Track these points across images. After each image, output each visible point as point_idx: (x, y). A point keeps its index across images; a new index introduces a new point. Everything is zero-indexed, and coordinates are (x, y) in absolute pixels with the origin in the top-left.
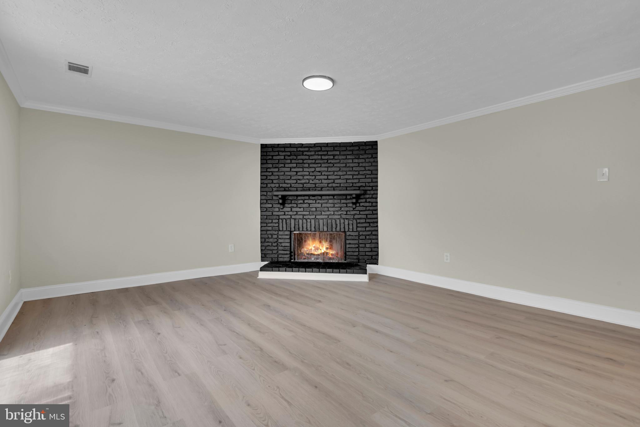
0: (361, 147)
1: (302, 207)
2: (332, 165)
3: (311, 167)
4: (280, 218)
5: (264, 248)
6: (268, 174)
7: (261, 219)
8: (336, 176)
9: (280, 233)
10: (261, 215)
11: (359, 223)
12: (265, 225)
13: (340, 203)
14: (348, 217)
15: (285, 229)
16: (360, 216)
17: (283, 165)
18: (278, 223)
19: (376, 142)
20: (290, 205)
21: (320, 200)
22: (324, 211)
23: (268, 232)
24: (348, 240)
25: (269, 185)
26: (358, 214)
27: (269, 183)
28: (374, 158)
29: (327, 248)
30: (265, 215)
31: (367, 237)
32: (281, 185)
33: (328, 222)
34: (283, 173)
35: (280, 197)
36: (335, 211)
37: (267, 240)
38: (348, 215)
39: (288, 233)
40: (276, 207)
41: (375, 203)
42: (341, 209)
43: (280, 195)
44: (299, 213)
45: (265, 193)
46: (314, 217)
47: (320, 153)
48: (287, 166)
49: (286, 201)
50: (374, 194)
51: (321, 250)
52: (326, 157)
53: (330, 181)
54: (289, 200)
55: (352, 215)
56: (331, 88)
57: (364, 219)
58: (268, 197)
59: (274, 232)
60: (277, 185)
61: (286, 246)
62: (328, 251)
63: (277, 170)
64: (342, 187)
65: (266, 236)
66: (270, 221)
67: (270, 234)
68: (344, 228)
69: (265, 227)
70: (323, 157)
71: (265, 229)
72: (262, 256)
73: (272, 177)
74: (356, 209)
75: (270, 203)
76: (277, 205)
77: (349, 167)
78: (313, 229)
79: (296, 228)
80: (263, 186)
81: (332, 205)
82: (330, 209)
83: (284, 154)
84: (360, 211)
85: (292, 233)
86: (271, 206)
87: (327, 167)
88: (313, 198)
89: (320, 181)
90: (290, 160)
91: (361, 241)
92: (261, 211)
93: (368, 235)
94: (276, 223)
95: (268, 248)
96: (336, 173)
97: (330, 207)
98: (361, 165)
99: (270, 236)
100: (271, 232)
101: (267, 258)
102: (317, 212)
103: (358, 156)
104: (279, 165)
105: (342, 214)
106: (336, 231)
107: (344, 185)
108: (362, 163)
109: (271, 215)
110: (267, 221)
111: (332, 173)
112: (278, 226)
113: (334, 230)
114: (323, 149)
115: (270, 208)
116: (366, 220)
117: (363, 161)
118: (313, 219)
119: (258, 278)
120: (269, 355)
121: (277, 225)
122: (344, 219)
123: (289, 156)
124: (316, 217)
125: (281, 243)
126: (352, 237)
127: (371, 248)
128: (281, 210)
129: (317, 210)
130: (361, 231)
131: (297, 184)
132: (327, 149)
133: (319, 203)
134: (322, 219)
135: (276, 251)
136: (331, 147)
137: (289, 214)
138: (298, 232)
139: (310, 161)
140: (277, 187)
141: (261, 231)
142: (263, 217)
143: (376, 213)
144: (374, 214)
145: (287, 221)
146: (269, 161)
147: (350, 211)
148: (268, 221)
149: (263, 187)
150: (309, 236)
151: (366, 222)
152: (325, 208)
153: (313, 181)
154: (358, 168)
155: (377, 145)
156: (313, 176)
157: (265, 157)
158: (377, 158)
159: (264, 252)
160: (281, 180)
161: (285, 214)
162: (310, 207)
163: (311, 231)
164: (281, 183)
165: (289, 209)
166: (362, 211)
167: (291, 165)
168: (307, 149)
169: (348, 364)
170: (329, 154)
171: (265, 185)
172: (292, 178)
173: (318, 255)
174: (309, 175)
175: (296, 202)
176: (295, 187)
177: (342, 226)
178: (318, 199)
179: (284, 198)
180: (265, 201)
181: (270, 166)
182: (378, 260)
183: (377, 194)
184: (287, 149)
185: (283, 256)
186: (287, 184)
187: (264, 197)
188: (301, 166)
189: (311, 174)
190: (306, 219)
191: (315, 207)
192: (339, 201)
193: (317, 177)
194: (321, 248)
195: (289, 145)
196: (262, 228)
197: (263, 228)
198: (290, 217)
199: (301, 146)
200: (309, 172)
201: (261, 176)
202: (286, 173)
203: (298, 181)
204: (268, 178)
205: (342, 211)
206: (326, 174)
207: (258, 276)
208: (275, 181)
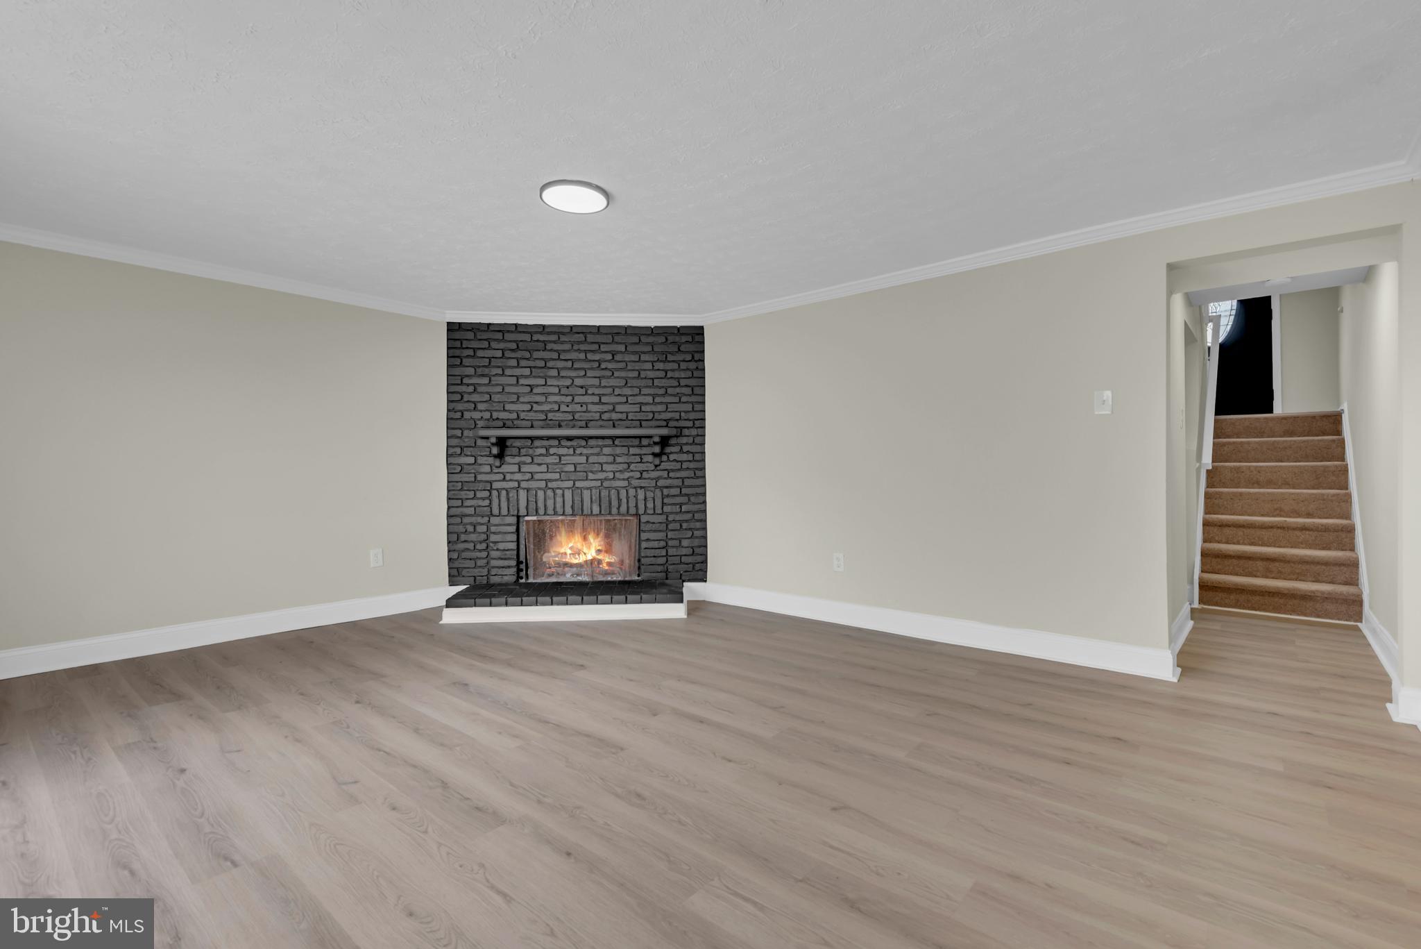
0: (671, 339)
1: (545, 464)
2: (610, 373)
3: (562, 377)
4: (493, 487)
5: (455, 556)
6: (463, 388)
7: (449, 491)
8: (619, 397)
9: (494, 520)
10: (448, 482)
11: (668, 496)
12: (459, 503)
13: (627, 455)
14: (643, 483)
15: (504, 512)
16: (669, 482)
17: (500, 371)
18: (490, 498)
19: (702, 328)
20: (517, 459)
21: (584, 447)
22: (592, 472)
23: (466, 520)
24: (644, 531)
25: (467, 415)
26: (665, 478)
27: (467, 410)
28: (696, 361)
29: (599, 551)
30: (457, 482)
31: (685, 526)
32: (495, 415)
33: (602, 494)
34: (499, 389)
35: (493, 440)
36: (617, 471)
37: (463, 537)
38: (645, 479)
39: (514, 520)
40: (485, 464)
41: (700, 454)
42: (629, 467)
43: (493, 436)
44: (536, 476)
45: (458, 433)
46: (570, 484)
47: (583, 347)
48: (508, 372)
49: (507, 449)
50: (698, 435)
51: (585, 554)
52: (597, 357)
53: (605, 408)
54: (514, 447)
55: (652, 479)
56: (603, 210)
57: (677, 487)
58: (466, 440)
59: (480, 520)
60: (487, 415)
61: (508, 550)
62: (600, 557)
63: (486, 380)
64: (632, 420)
65: (461, 529)
66: (471, 494)
67: (471, 524)
68: (636, 506)
69: (457, 507)
70: (590, 356)
71: (458, 513)
72: (452, 574)
73: (475, 397)
74: (661, 467)
75: (469, 454)
76: (485, 458)
77: (645, 378)
78: (569, 510)
79: (530, 510)
80: (452, 415)
81: (611, 459)
82: (605, 467)
83: (502, 345)
84: (669, 471)
85: (521, 520)
86: (472, 460)
87: (599, 377)
88: (569, 443)
89: (584, 406)
90: (515, 361)
91: (670, 535)
92: (448, 473)
93: (686, 521)
94: (483, 499)
95: (465, 555)
96: (617, 391)
97: (606, 463)
98: (670, 374)
99: (470, 528)
100: (473, 520)
101: (463, 576)
102: (578, 473)
103: (665, 356)
104: (490, 371)
105: (632, 477)
106: (619, 514)
107: (636, 416)
108: (673, 370)
109: (472, 482)
110: (463, 494)
111: (609, 391)
112: (490, 505)
113: (614, 511)
114: (590, 338)
115: (469, 464)
116: (681, 489)
117: (675, 366)
118: (569, 488)
119: (441, 622)
120: (462, 795)
121: (487, 502)
122: (635, 488)
123: (512, 350)
124: (574, 484)
125: (495, 543)
126: (654, 526)
127: (692, 547)
128: (496, 470)
129: (578, 469)
130: (672, 513)
131: (531, 414)
132: (599, 338)
133: (581, 454)
134: (587, 489)
135: (485, 561)
136: (606, 334)
137: (515, 479)
138: (535, 518)
139: (560, 364)
140: (486, 419)
141: (449, 516)
142: (453, 486)
143: (702, 475)
144: (698, 477)
145: (511, 495)
146: (466, 362)
147: (647, 471)
148: (466, 494)
149: (452, 419)
150: (560, 526)
151: (681, 494)
152: (596, 465)
153: (568, 406)
154: (663, 381)
155: (703, 334)
156: (567, 395)
157: (457, 352)
158: (703, 361)
159: (456, 564)
160: (495, 404)
161: (504, 479)
162: (562, 462)
163: (563, 514)
164: (496, 411)
165: (515, 468)
166: (673, 470)
167: (518, 372)
168: (554, 338)
169: (639, 796)
170: (602, 349)
171: (458, 415)
172: (522, 399)
173: (580, 566)
174: (559, 393)
175: (531, 451)
176: (528, 420)
177: (632, 504)
178: (580, 447)
179: (502, 442)
180: (458, 451)
181: (471, 371)
182: (706, 572)
183: (705, 436)
184: (508, 336)
185: (500, 572)
186: (510, 412)
187: (454, 442)
188: (541, 375)
189: (564, 391)
190: (553, 489)
191: (574, 464)
192: (625, 450)
193: (577, 399)
194: (585, 550)
195: (514, 326)
196: (452, 509)
197: (454, 511)
198: (516, 484)
199: (541, 330)
200: (558, 386)
201: (448, 393)
202: (507, 389)
203: (535, 405)
204: (465, 399)
205: (632, 471)
206: (597, 391)
207: (441, 619)
208: (480, 406)
